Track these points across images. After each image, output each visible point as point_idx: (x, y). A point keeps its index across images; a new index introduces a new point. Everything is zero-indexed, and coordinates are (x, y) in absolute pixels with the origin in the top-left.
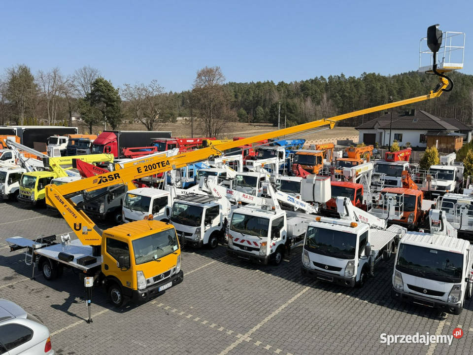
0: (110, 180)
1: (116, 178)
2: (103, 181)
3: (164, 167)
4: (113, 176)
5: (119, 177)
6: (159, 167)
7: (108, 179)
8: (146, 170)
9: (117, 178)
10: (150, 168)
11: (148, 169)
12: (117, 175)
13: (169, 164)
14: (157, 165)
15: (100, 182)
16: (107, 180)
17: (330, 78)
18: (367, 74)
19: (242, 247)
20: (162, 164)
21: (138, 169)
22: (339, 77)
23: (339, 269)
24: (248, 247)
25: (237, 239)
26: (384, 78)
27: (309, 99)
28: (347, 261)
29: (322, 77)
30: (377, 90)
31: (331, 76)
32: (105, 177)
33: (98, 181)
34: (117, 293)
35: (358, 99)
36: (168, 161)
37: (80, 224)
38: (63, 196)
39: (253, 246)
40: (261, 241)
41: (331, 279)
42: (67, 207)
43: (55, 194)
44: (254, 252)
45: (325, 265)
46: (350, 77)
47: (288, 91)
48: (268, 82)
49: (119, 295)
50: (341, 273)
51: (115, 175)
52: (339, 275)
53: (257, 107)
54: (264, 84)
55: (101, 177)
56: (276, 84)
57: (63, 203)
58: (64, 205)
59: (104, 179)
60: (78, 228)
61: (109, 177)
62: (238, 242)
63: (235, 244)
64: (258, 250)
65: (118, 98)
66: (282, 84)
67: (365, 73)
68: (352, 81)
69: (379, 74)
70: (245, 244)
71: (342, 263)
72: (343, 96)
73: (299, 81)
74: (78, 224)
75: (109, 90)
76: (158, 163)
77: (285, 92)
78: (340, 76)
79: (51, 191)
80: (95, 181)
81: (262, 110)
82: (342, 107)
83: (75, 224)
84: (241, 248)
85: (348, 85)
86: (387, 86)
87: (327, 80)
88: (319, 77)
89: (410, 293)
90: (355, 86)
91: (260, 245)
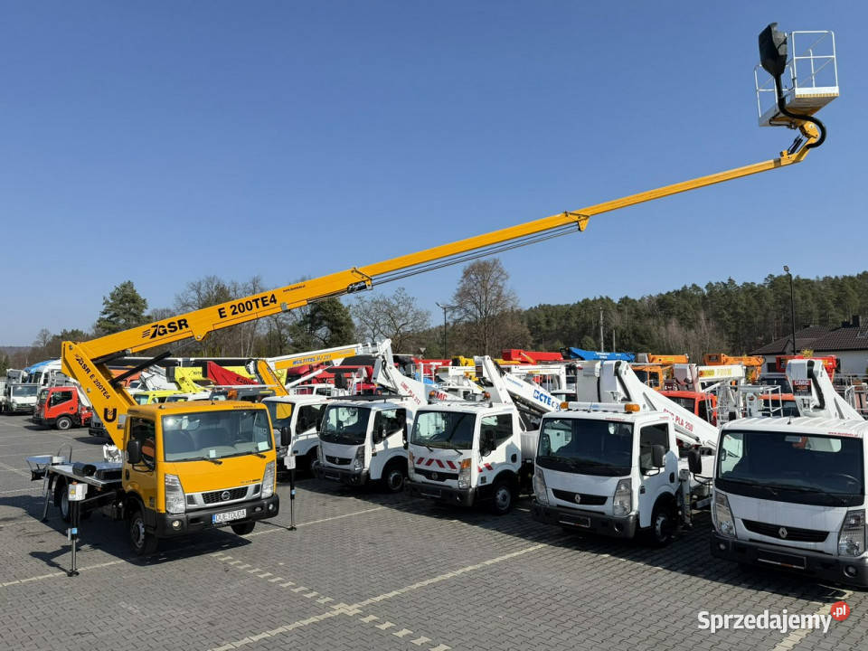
0: (171, 331)
1: (181, 328)
2: (160, 334)
3: (266, 307)
4: (177, 325)
5: (187, 326)
6: (258, 307)
7: (168, 329)
8: (234, 313)
9: (184, 327)
10: (242, 309)
11: (237, 310)
12: (183, 322)
13: (275, 301)
14: (254, 304)
15: (154, 336)
16: (165, 332)
17: (709, 286)
18: (776, 276)
19: (428, 474)
20: (263, 302)
21: (219, 310)
22: (725, 285)
24: (438, 473)
25: (421, 460)
26: (807, 282)
27: (674, 322)
29: (694, 285)
30: (796, 301)
31: (710, 284)
32: (163, 327)
35: (763, 318)
36: (273, 296)
37: (115, 410)
39: (447, 470)
40: (461, 459)
42: (94, 379)
44: (449, 482)
46: (745, 284)
47: (636, 310)
48: (602, 298)
51: (179, 322)
53: (583, 337)
54: (595, 301)
55: (156, 326)
56: (616, 301)
57: (88, 371)
58: (90, 374)
59: (161, 330)
60: (110, 417)
61: (169, 326)
62: (423, 466)
63: (418, 471)
66: (625, 301)
67: (771, 276)
68: (750, 289)
70: (434, 468)
72: (735, 314)
73: (654, 294)
74: (111, 409)
75: (335, 308)
76: (256, 301)
77: (630, 313)
78: (726, 282)
79: (71, 349)
80: (145, 334)
81: (593, 342)
82: (736, 333)
83: (106, 410)
84: (428, 477)
85: (742, 296)
86: (813, 294)
88: (689, 286)
90: (755, 297)
91: (458, 466)
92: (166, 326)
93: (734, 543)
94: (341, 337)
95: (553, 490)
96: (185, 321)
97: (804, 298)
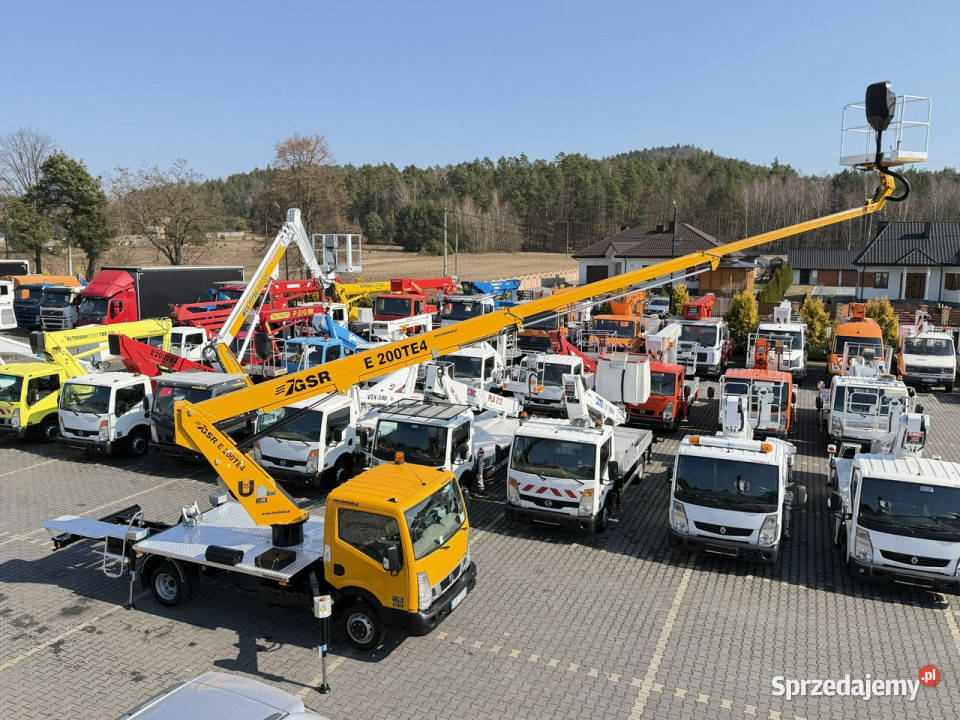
0: (310, 386)
1: (322, 382)
2: (297, 390)
3: (416, 355)
4: (317, 378)
5: (329, 379)
6: (407, 355)
7: (307, 384)
8: (381, 363)
9: (325, 380)
11: (385, 358)
12: (324, 375)
13: (425, 348)
14: (403, 351)
15: (290, 392)
16: (304, 387)
17: (502, 161)
18: (566, 155)
19: (540, 502)
20: (413, 349)
21: (366, 360)
22: (517, 160)
23: (748, 532)
24: (553, 501)
25: (529, 488)
28: (763, 516)
29: (486, 159)
30: (588, 185)
31: (503, 158)
32: (301, 381)
33: (287, 390)
34: (365, 621)
35: (554, 201)
36: (423, 342)
37: (252, 483)
38: (214, 424)
39: (565, 498)
40: (582, 489)
41: (734, 552)
43: (198, 423)
44: (566, 510)
45: (720, 527)
46: (537, 161)
47: (426, 184)
48: (385, 166)
49: (368, 626)
50: (751, 539)
51: (320, 375)
52: (747, 543)
53: (367, 213)
54: (378, 169)
55: (293, 380)
56: (401, 170)
57: (214, 440)
58: (217, 443)
59: (298, 385)
60: (246, 490)
61: (307, 380)
62: (532, 493)
63: (523, 497)
64: (576, 505)
65: (101, 196)
66: (411, 171)
67: (562, 154)
69: (585, 156)
70: (548, 495)
71: (753, 520)
72: (528, 197)
73: (443, 165)
74: (246, 482)
76: (405, 348)
77: (419, 186)
78: (519, 158)
79: (189, 416)
80: (279, 390)
81: (379, 219)
82: (527, 216)
83: (241, 484)
85: (535, 176)
86: (603, 178)
87: (496, 165)
88: (481, 159)
89: (885, 565)
90: (547, 177)
91: (579, 496)
92: (304, 380)
93: (874, 569)
94: (92, 220)
95: (695, 522)
96: (327, 373)
97: (594, 181)
